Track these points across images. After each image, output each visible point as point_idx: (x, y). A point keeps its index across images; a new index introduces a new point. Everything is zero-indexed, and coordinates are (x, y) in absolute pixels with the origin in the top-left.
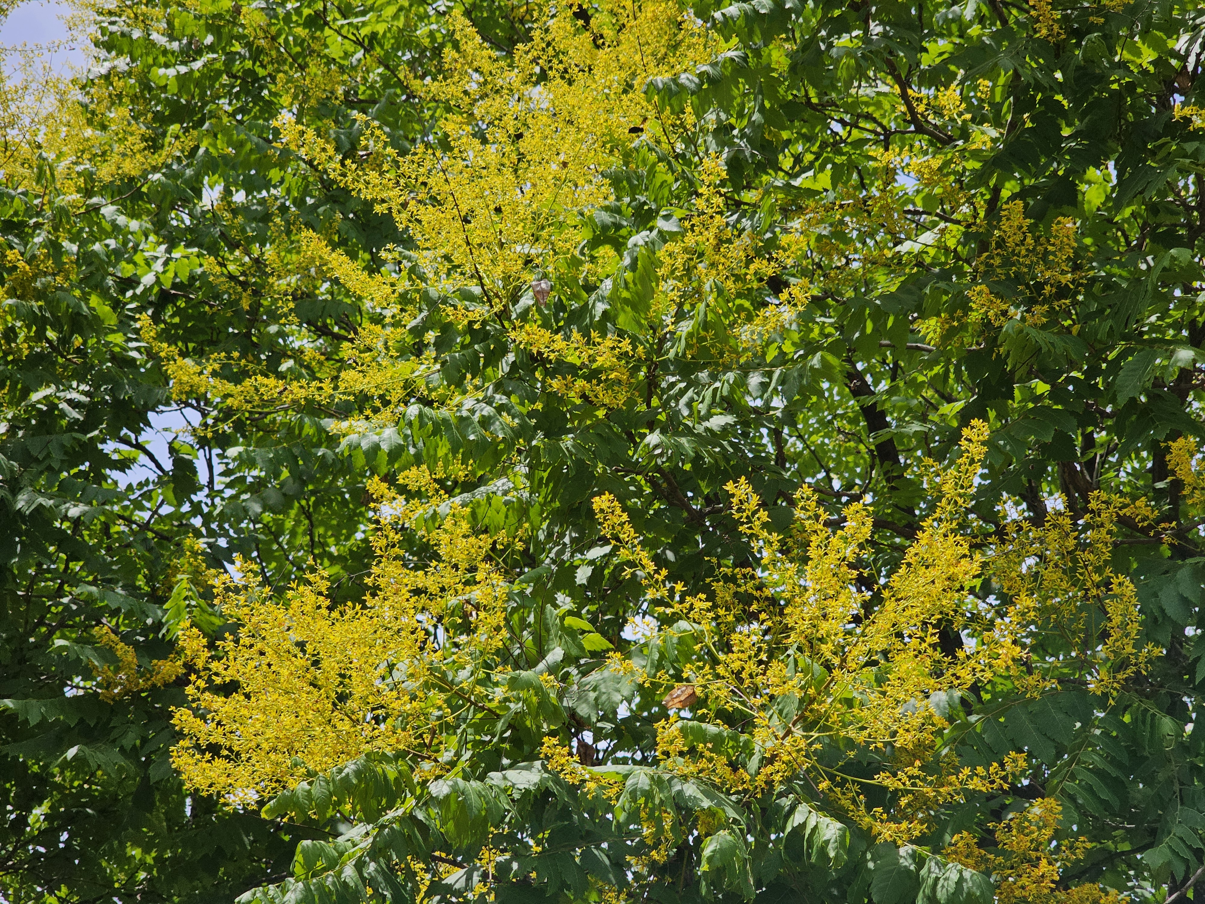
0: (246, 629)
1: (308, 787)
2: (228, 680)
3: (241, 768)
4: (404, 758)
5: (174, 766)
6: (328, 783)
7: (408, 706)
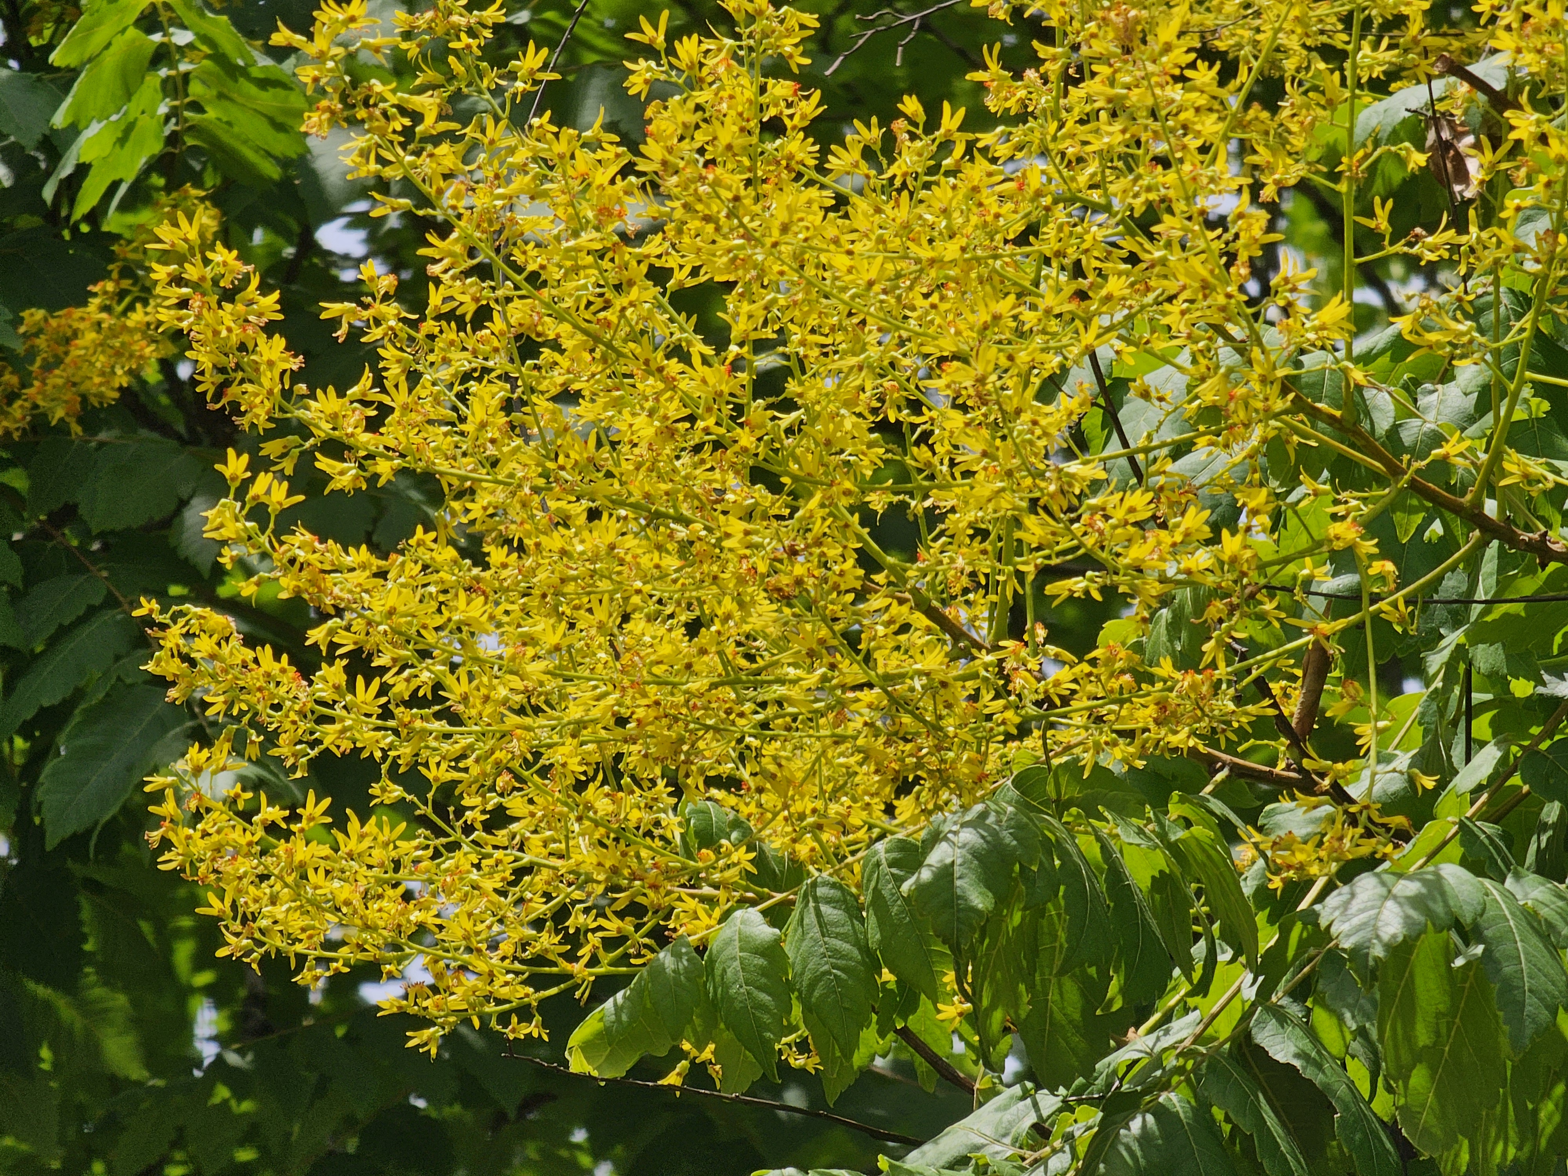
0: (453, 244)
1: (765, 932)
2: (384, 468)
3: (465, 857)
4: (1190, 789)
5: (169, 862)
6: (854, 910)
7: (1203, 558)
